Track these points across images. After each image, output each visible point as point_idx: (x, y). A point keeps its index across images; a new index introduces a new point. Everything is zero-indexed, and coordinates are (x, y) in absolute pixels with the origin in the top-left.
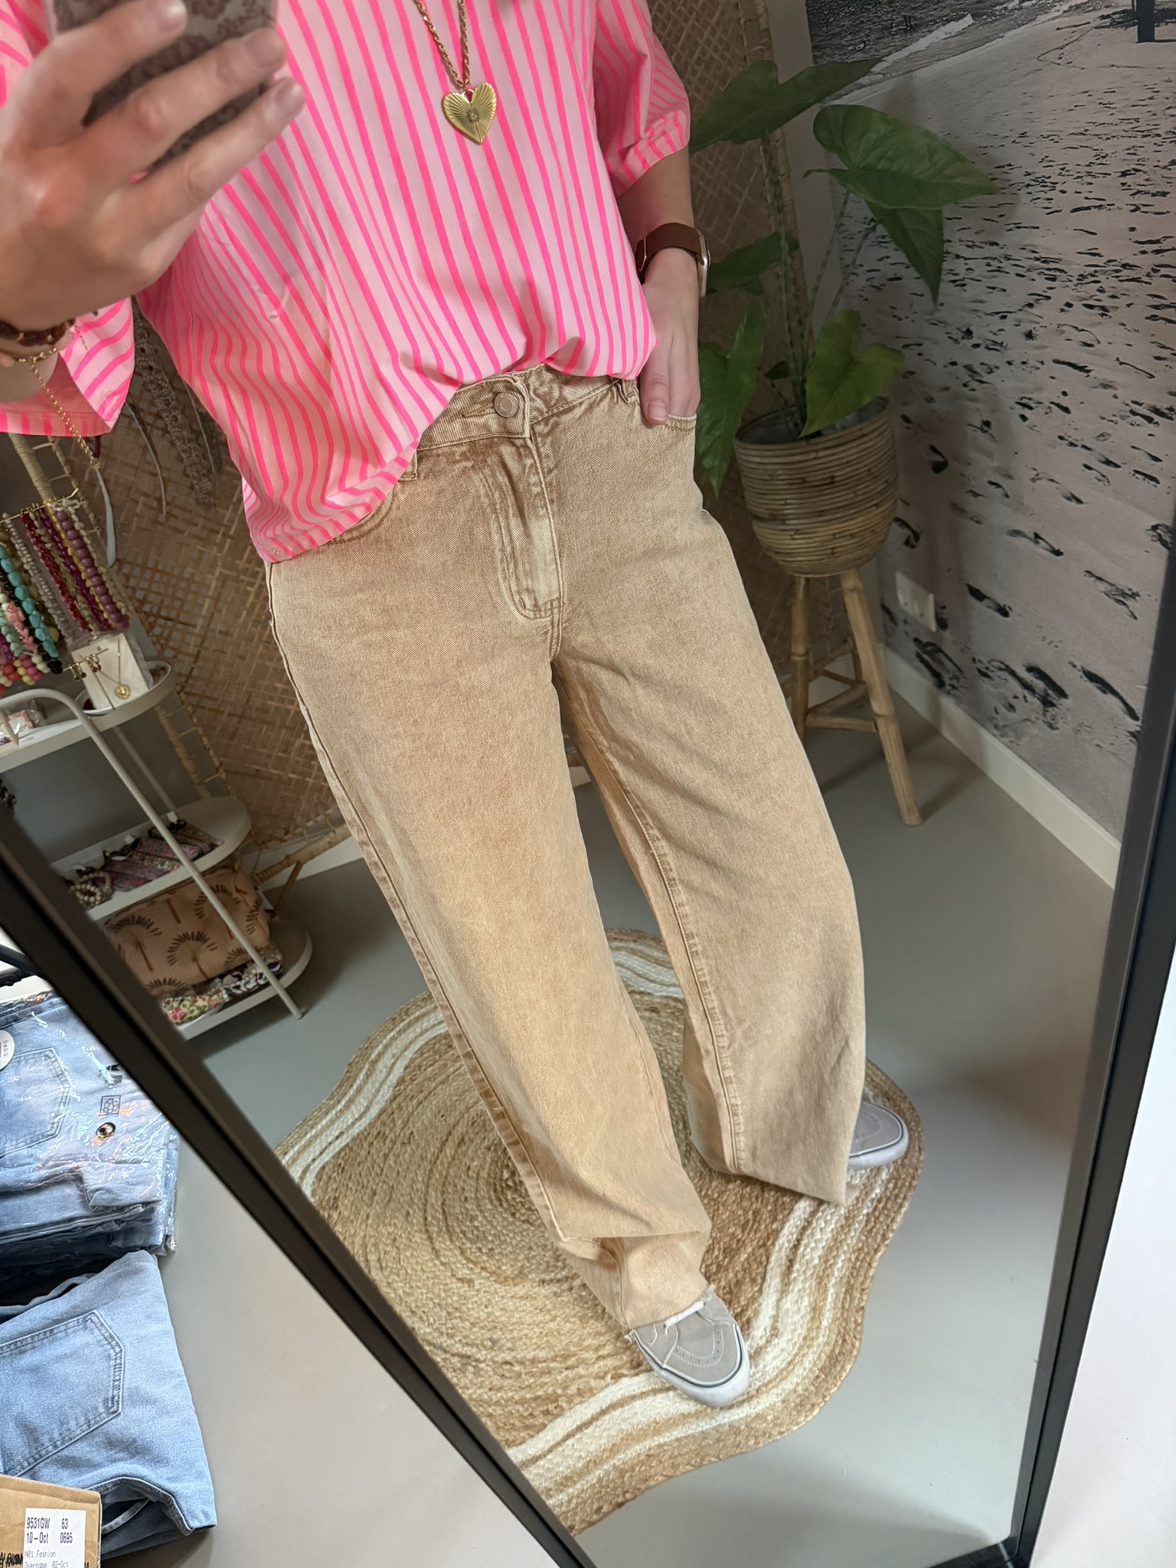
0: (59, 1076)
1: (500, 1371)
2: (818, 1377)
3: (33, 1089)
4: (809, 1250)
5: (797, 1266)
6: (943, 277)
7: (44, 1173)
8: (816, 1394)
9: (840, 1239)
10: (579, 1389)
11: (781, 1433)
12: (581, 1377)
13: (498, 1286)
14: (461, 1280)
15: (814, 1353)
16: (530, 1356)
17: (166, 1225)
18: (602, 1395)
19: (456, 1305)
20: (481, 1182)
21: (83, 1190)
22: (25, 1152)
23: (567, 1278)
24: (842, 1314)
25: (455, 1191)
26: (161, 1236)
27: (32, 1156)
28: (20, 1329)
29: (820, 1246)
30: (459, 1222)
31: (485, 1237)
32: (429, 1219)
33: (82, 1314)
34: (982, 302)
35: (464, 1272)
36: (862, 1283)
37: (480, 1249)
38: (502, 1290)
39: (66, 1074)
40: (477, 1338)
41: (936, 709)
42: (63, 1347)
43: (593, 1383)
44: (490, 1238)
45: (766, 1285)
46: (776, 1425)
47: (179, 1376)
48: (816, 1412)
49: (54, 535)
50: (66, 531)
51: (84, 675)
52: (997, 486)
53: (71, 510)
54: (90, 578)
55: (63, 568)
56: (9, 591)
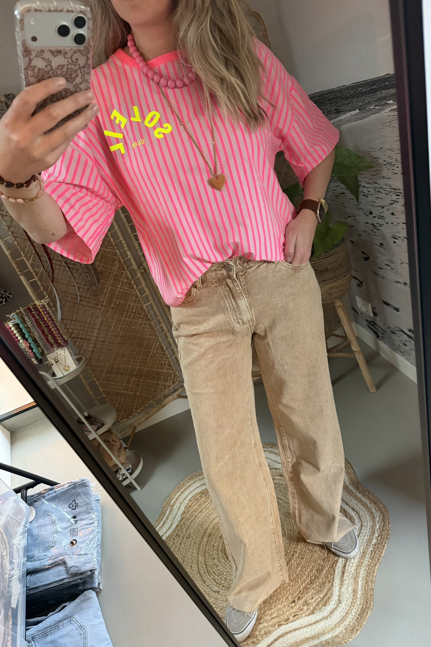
0: (53, 522)
2: (358, 618)
3: (44, 529)
4: (350, 567)
5: (345, 574)
6: (360, 193)
7: (51, 562)
8: (358, 625)
9: (361, 562)
10: (265, 632)
11: (345, 642)
12: (265, 627)
14: (214, 592)
15: (356, 608)
17: (98, 579)
18: (274, 633)
21: (66, 567)
22: (43, 554)
24: (365, 592)
25: (209, 556)
26: (97, 583)
27: (45, 555)
28: (45, 626)
29: (354, 565)
30: (212, 568)
33: (69, 618)
34: (375, 202)
35: (215, 588)
36: (372, 579)
37: (221, 579)
39: (56, 521)
41: (378, 346)
42: (63, 632)
43: (270, 629)
45: (334, 582)
46: (343, 639)
47: (108, 640)
48: (359, 632)
49: (39, 313)
50: (43, 312)
51: (52, 364)
52: (389, 265)
53: (45, 304)
54: (53, 328)
55: (43, 325)
56: (23, 335)
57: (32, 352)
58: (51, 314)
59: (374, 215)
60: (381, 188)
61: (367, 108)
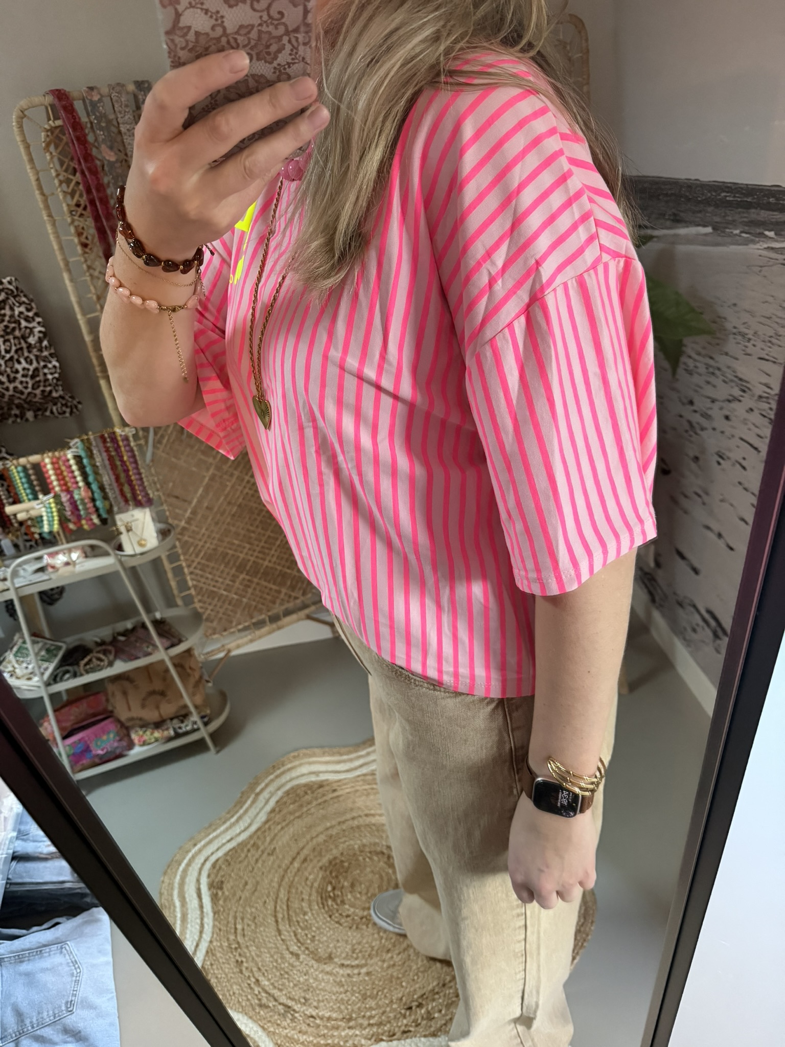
1: (308, 1021)
6: (680, 365)
13: (314, 962)
14: (292, 953)
16: (327, 1015)
19: (286, 970)
20: (314, 890)
23: (357, 966)
25: (296, 893)
28: (23, 947)
30: (297, 914)
31: (311, 928)
32: (278, 908)
33: (60, 943)
34: (701, 388)
35: (294, 948)
37: (306, 935)
38: (316, 965)
40: (296, 994)
42: (47, 962)
44: (314, 929)
47: (112, 993)
49: (117, 449)
50: (125, 446)
51: (121, 533)
52: (699, 496)
53: (130, 435)
54: (135, 474)
55: (120, 468)
56: (85, 476)
57: (95, 506)
58: (136, 453)
59: (695, 408)
60: (719, 369)
61: (728, 230)
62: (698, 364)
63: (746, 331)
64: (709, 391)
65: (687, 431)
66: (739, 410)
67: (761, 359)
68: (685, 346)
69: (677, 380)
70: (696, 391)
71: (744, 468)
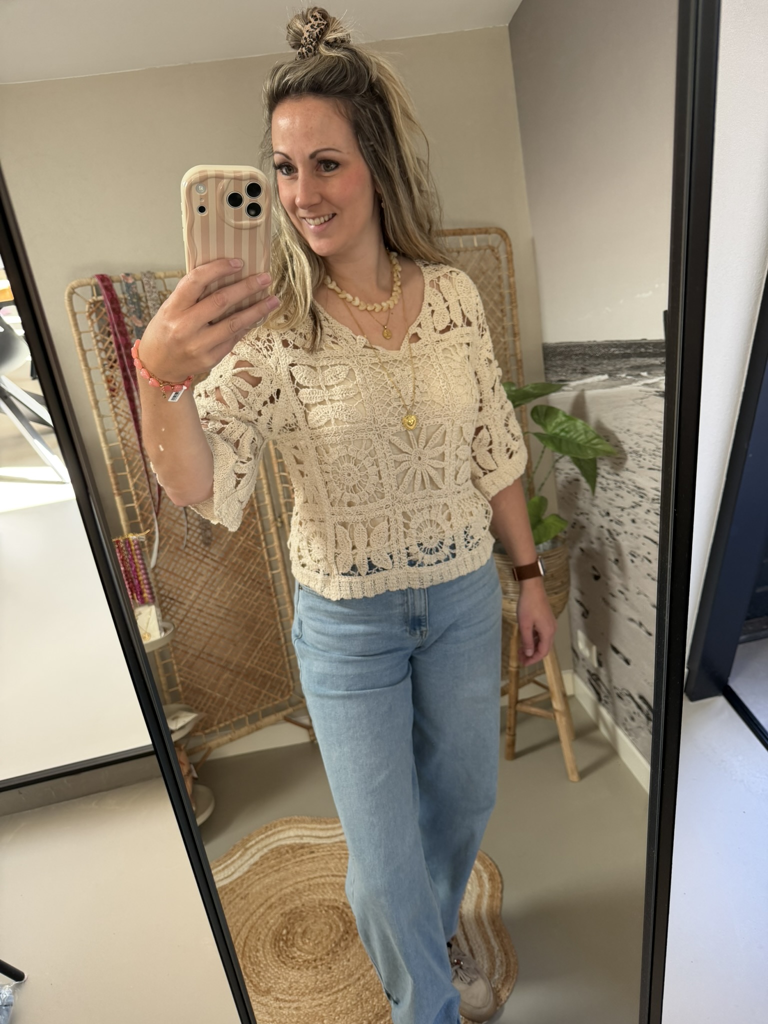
6: (597, 484)
41: (598, 714)
52: (622, 593)
59: (611, 518)
60: (623, 483)
61: (618, 375)
62: (609, 482)
63: (638, 449)
64: (619, 502)
65: (607, 539)
66: (640, 512)
67: (650, 469)
68: (599, 469)
69: (597, 497)
70: (610, 504)
71: (650, 561)
